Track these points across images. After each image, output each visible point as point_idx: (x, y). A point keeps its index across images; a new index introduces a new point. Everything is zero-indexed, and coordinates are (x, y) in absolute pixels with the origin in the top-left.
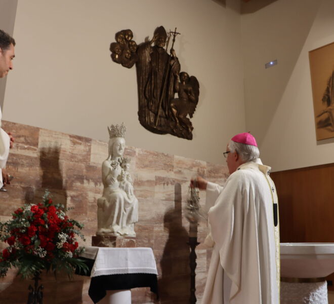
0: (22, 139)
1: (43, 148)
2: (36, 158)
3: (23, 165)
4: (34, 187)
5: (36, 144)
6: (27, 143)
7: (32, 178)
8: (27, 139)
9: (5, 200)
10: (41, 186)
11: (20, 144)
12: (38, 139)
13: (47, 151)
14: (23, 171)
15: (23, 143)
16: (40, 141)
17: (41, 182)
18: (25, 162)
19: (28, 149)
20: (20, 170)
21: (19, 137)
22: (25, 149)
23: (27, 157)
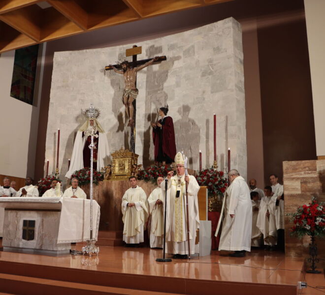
0: (307, 169)
1: (320, 171)
2: (316, 177)
3: (309, 182)
4: (318, 193)
5: (316, 170)
6: (310, 170)
7: (315, 188)
8: (310, 168)
9: (303, 202)
10: (321, 192)
11: (306, 172)
12: (316, 166)
13: (322, 172)
14: (310, 185)
15: (307, 170)
16: (317, 167)
17: (321, 190)
18: (310, 180)
19: (311, 173)
20: (308, 185)
21: (305, 168)
22: (309, 173)
23: (312, 178)
